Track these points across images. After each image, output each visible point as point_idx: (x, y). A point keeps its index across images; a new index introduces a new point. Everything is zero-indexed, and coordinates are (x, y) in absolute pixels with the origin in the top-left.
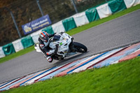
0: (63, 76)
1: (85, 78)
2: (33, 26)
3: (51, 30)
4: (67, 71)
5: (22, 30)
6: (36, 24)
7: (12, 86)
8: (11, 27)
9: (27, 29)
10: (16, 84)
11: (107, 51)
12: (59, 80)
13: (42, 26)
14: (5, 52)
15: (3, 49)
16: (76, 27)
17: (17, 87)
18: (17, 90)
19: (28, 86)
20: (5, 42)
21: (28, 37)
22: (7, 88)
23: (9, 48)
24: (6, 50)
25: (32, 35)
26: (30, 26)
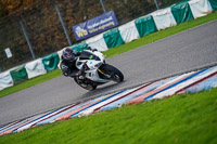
0: (139, 104)
1: (174, 107)
2: (89, 27)
3: (118, 35)
4: (144, 97)
5: (72, 34)
6: (94, 25)
8: (56, 28)
9: (80, 31)
10: (65, 114)
11: (207, 68)
12: (133, 110)
13: (103, 27)
14: (46, 66)
15: (43, 61)
16: (156, 30)
17: (67, 119)
18: (67, 123)
19: (83, 117)
20: (46, 50)
21: (81, 44)
22: (51, 121)
23: (52, 60)
24: (48, 63)
25: (87, 42)
26: (85, 28)
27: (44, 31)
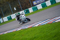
0: (51, 23)
2: (37, 2)
3: (45, 4)
4: (52, 21)
5: (33, 4)
6: (39, 1)
7: (29, 27)
8: (28, 2)
10: (30, 26)
12: (49, 25)
13: (41, 2)
15: (24, 11)
17: (31, 27)
19: (35, 27)
20: (25, 8)
21: (35, 7)
23: (27, 11)
24: (26, 12)
25: (37, 6)
27: (25, 3)
